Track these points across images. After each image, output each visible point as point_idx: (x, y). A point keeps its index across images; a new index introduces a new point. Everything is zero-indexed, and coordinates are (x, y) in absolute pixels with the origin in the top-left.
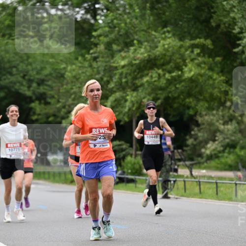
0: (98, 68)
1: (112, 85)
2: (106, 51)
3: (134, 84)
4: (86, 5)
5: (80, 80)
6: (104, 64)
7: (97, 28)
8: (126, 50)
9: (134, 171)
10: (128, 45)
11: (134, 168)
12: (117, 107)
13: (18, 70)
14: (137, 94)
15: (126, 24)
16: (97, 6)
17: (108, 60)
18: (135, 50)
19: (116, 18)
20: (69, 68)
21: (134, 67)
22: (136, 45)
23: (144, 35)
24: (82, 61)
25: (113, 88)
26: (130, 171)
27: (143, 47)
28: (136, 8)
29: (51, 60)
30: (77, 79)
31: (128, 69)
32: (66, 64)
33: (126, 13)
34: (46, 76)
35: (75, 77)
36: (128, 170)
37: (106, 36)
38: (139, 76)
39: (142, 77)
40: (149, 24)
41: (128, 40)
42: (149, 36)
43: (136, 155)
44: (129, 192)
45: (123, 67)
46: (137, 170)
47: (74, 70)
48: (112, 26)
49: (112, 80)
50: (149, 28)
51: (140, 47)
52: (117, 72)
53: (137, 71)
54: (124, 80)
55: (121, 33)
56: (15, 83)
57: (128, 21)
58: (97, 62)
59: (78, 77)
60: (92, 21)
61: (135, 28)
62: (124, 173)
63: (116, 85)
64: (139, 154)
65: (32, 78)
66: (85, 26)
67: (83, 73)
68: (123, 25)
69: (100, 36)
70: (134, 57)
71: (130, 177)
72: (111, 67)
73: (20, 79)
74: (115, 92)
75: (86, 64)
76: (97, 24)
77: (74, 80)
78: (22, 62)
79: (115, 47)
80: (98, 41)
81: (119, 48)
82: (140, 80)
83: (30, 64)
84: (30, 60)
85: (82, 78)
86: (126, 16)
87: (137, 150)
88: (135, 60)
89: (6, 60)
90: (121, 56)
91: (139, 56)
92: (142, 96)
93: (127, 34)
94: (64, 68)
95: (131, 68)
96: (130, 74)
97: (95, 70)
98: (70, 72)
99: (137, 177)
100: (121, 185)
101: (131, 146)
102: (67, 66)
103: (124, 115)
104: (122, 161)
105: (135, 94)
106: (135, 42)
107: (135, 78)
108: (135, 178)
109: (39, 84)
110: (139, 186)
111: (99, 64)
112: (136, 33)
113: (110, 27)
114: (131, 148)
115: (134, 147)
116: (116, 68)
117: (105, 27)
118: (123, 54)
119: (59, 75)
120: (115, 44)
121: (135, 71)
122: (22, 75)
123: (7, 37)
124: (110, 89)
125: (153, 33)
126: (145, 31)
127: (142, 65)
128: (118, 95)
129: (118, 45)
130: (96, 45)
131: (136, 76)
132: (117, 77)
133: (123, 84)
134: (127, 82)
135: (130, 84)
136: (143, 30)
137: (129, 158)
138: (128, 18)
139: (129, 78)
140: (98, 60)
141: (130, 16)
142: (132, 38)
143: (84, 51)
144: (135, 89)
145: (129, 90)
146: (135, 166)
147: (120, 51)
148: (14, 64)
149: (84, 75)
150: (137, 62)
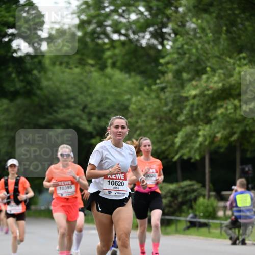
0: (166, 99)
1: (182, 118)
2: (175, 80)
3: (207, 117)
4: (151, 29)
5: (146, 113)
6: (173, 95)
7: (165, 54)
8: (197, 78)
9: (207, 214)
10: (199, 73)
11: (207, 211)
12: (188, 143)
13: (76, 102)
14: (210, 128)
15: (197, 49)
16: (164, 30)
17: (176, 89)
18: (208, 78)
19: (187, 44)
20: (134, 99)
21: (207, 98)
22: (209, 73)
23: (217, 61)
24: (148, 92)
25: (183, 121)
26: (202, 214)
27: (217, 75)
28: (208, 31)
29: (114, 90)
30: (143, 112)
31: (200, 100)
32: (131, 95)
33: (197, 38)
34: (108, 108)
35: (140, 109)
36: (200, 213)
37: (175, 63)
38: (211, 107)
39: (215, 109)
40: (223, 50)
41: (199, 68)
42: (223, 63)
43: (209, 197)
44: (201, 238)
45: (195, 97)
46: (211, 213)
47: (139, 101)
48: (181, 52)
49: (182, 112)
50: (222, 54)
51: (214, 75)
52: (187, 103)
53: (210, 102)
54: (195, 113)
55: (192, 60)
56: (74, 117)
57: (200, 46)
58: (164, 92)
59: (144, 109)
60: (160, 47)
61: (207, 54)
62: (195, 216)
63: (186, 118)
64: (212, 195)
65: (92, 111)
66: (152, 52)
67: (149, 104)
68: (194, 51)
69: (168, 63)
70: (207, 86)
71: (203, 221)
72: (181, 97)
73: (80, 112)
74: (185, 126)
75: (153, 95)
76: (164, 50)
77: (140, 113)
78: (81, 93)
79: (185, 75)
80: (166, 69)
81: (189, 76)
82: (213, 112)
83: (91, 95)
84: (90, 91)
85: (148, 110)
86: (197, 41)
87: (210, 191)
88: (208, 90)
89: (62, 91)
90: (192, 85)
91: (212, 85)
92: (216, 130)
93: (198, 61)
94: (129, 100)
95: (203, 99)
96: (202, 106)
97: (163, 101)
98: (135, 103)
99: (211, 221)
100: (192, 230)
101: (204, 186)
102: (132, 98)
103: (195, 151)
104: (193, 203)
105: (207, 128)
106: (208, 69)
107: (207, 110)
108: (209, 223)
109: (99, 118)
110: (213, 230)
111: (167, 94)
112: (208, 59)
113: (179, 53)
114: (203, 189)
115: (207, 187)
116: (187, 99)
117: (174, 53)
118: (194, 83)
119: (123, 107)
120: (185, 72)
121: (207, 102)
122: (81, 107)
123: (64, 65)
124: (180, 122)
125: (228, 59)
126: (219, 58)
127: (215, 95)
128: (188, 129)
129: (188, 73)
130: (163, 73)
131: (209, 107)
132: (188, 108)
133: (195, 117)
134: (198, 115)
135: (202, 117)
136: (217, 56)
137: (201, 200)
138: (200, 43)
139: (201, 110)
140: (166, 90)
141: (201, 40)
142: (204, 66)
143: (150, 81)
144: (208, 121)
145: (201, 123)
146: (208, 208)
147: (191, 80)
148: (72, 95)
149: (150, 107)
150: (210, 92)
